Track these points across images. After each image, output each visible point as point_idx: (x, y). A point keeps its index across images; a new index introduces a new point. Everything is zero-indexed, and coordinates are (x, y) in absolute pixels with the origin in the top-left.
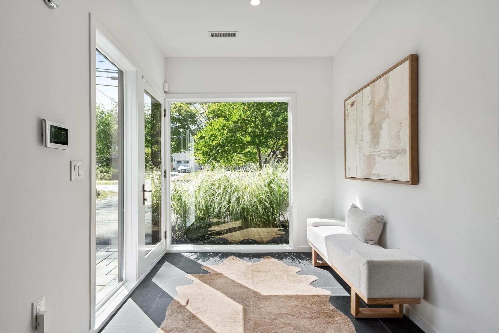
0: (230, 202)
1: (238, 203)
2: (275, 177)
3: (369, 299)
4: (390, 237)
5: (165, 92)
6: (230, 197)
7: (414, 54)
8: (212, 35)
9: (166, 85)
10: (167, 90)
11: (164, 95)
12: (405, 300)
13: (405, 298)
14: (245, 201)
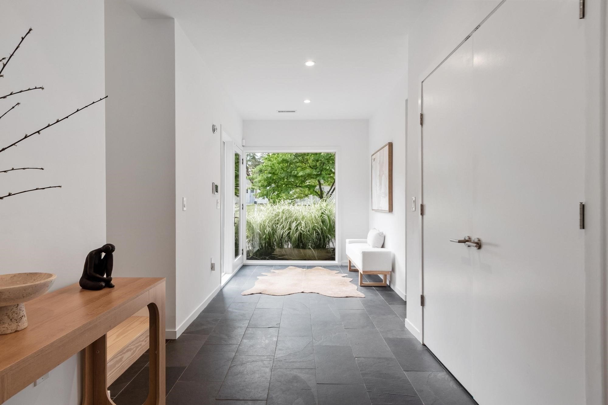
0: (290, 229)
1: (297, 229)
2: (326, 209)
3: (363, 272)
4: (386, 244)
5: (243, 146)
6: (290, 225)
7: (391, 142)
8: (279, 112)
9: (244, 141)
10: (244, 145)
11: (242, 148)
12: (383, 272)
13: (382, 271)
14: (301, 228)
